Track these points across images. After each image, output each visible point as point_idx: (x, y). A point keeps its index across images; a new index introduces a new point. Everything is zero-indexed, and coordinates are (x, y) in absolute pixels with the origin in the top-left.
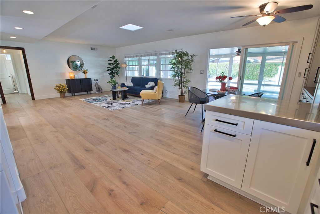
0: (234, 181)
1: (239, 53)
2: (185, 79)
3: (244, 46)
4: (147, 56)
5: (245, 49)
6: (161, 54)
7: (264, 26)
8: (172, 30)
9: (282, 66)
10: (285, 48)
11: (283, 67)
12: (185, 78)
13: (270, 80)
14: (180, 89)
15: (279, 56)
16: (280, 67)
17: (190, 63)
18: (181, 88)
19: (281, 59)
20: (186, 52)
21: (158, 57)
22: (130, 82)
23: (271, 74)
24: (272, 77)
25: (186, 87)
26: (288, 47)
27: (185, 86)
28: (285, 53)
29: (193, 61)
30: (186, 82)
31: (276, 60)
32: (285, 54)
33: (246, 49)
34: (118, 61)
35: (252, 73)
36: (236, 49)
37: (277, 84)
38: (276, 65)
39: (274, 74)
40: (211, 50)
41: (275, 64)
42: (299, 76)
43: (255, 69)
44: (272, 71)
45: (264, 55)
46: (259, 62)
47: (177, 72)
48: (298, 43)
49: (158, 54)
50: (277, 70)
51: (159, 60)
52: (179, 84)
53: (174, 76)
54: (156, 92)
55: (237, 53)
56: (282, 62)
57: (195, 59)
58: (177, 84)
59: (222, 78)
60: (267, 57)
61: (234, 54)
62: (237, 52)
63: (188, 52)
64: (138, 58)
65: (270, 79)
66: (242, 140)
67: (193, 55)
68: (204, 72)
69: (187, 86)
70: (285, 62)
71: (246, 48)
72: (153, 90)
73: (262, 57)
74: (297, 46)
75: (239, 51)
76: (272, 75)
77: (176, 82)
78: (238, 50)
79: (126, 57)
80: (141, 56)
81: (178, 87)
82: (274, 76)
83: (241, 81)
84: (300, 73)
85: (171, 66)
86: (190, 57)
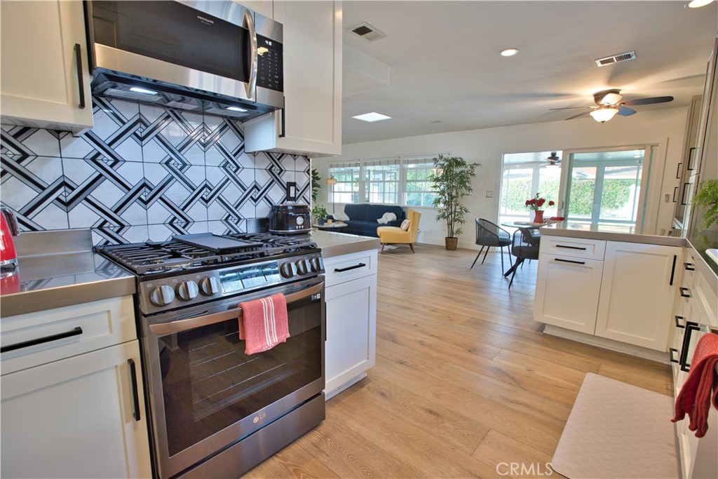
0: (583, 324)
1: (553, 161)
2: (458, 207)
3: (567, 150)
4: (378, 165)
5: (568, 155)
6: (408, 162)
7: (603, 122)
8: (439, 122)
9: (636, 186)
10: (638, 154)
11: (639, 188)
12: (457, 205)
13: (613, 213)
14: (448, 224)
15: (629, 167)
16: (632, 187)
17: (468, 178)
18: (450, 224)
19: (634, 171)
20: (461, 159)
21: (401, 167)
22: (342, 214)
23: (615, 202)
24: (617, 207)
25: (461, 222)
26: (643, 151)
27: (459, 221)
28: (640, 160)
29: (473, 175)
30: (461, 213)
31: (624, 173)
32: (640, 162)
33: (571, 155)
34: (317, 173)
35: (576, 199)
36: (549, 154)
37: (630, 219)
38: (625, 183)
39: (621, 203)
40: (505, 155)
41: (621, 182)
42: (667, 201)
43: (580, 191)
44: (616, 196)
45: (600, 164)
46: (588, 178)
47: (442, 193)
48: (659, 147)
49: (401, 162)
50: (627, 194)
51: (403, 172)
52: (448, 216)
53: (438, 201)
54: (407, 230)
55: (550, 160)
56: (635, 177)
57: (477, 170)
58: (443, 216)
59: (536, 203)
60: (607, 169)
61: (542, 162)
62: (549, 158)
63: (465, 160)
64: (359, 168)
65: (614, 211)
66: (592, 268)
67: (475, 164)
68: (493, 194)
69: (462, 219)
70: (640, 177)
71: (571, 152)
72: (400, 227)
73: (596, 168)
74: (658, 152)
75: (554, 157)
76: (616, 204)
77: (441, 213)
78: (550, 156)
79: (331, 166)
80: (366, 164)
81: (444, 222)
82: (622, 206)
83: (563, 210)
84: (667, 196)
85: (434, 184)
86: (469, 167)
